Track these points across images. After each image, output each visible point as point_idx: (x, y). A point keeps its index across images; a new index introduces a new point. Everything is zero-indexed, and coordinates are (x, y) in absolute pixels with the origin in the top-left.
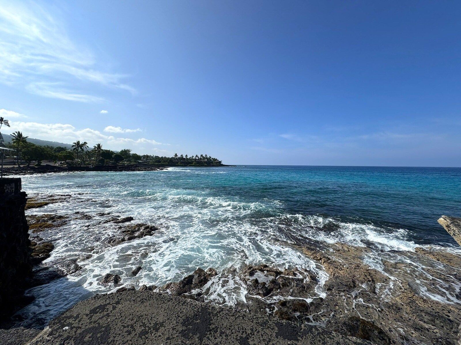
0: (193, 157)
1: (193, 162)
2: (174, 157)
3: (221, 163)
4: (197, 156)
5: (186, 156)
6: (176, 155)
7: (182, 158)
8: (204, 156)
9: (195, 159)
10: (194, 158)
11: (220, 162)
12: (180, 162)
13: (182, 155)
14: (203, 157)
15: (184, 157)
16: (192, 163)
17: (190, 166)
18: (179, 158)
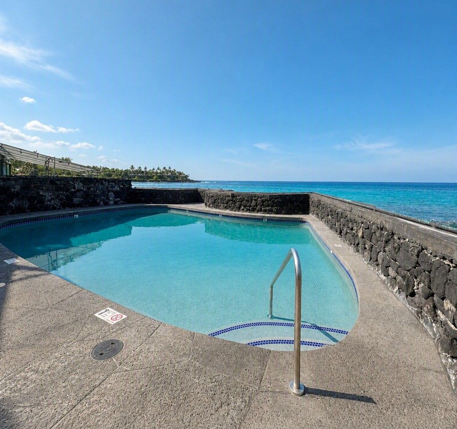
0: (154, 169)
1: (154, 176)
2: (129, 169)
3: (188, 178)
4: (158, 169)
5: (146, 168)
6: (132, 167)
7: (140, 171)
8: (167, 168)
9: (157, 173)
10: (155, 171)
11: (186, 177)
12: (138, 176)
13: (140, 168)
14: (166, 170)
15: (143, 170)
16: (151, 177)
17: (150, 181)
18: (136, 171)
